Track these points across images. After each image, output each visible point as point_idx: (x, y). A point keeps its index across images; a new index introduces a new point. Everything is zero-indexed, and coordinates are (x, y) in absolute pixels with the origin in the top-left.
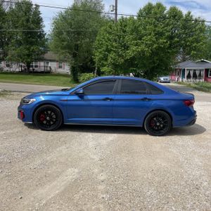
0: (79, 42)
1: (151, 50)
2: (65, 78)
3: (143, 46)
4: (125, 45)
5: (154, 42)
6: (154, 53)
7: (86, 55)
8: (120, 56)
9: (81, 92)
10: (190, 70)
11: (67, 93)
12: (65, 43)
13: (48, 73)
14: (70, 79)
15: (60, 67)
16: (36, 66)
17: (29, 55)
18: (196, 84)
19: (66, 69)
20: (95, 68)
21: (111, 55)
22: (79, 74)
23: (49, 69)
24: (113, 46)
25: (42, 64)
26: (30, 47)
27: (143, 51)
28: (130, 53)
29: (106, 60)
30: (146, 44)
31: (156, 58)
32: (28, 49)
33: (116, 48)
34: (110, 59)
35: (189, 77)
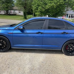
0: (26, 2)
1: (57, 5)
2: (21, 17)
3: (53, 4)
4: (45, 3)
5: (58, 2)
6: (58, 7)
7: (30, 8)
8: (43, 8)
9: (22, 28)
10: (70, 14)
11: (13, 28)
12: (21, 2)
13: (15, 15)
14: (23, 17)
15: (20, 12)
16: (11, 12)
17: (7, 8)
18: (72, 20)
19: (22, 13)
20: (33, 13)
21: (39, 8)
22: (27, 15)
23: (15, 13)
24: (40, 4)
25: (13, 11)
26: (7, 4)
27: (53, 6)
28: (47, 7)
29: (37, 10)
30: (55, 3)
31: (58, 9)
32: (7, 5)
33: (42, 4)
34: (39, 9)
35: (70, 17)
